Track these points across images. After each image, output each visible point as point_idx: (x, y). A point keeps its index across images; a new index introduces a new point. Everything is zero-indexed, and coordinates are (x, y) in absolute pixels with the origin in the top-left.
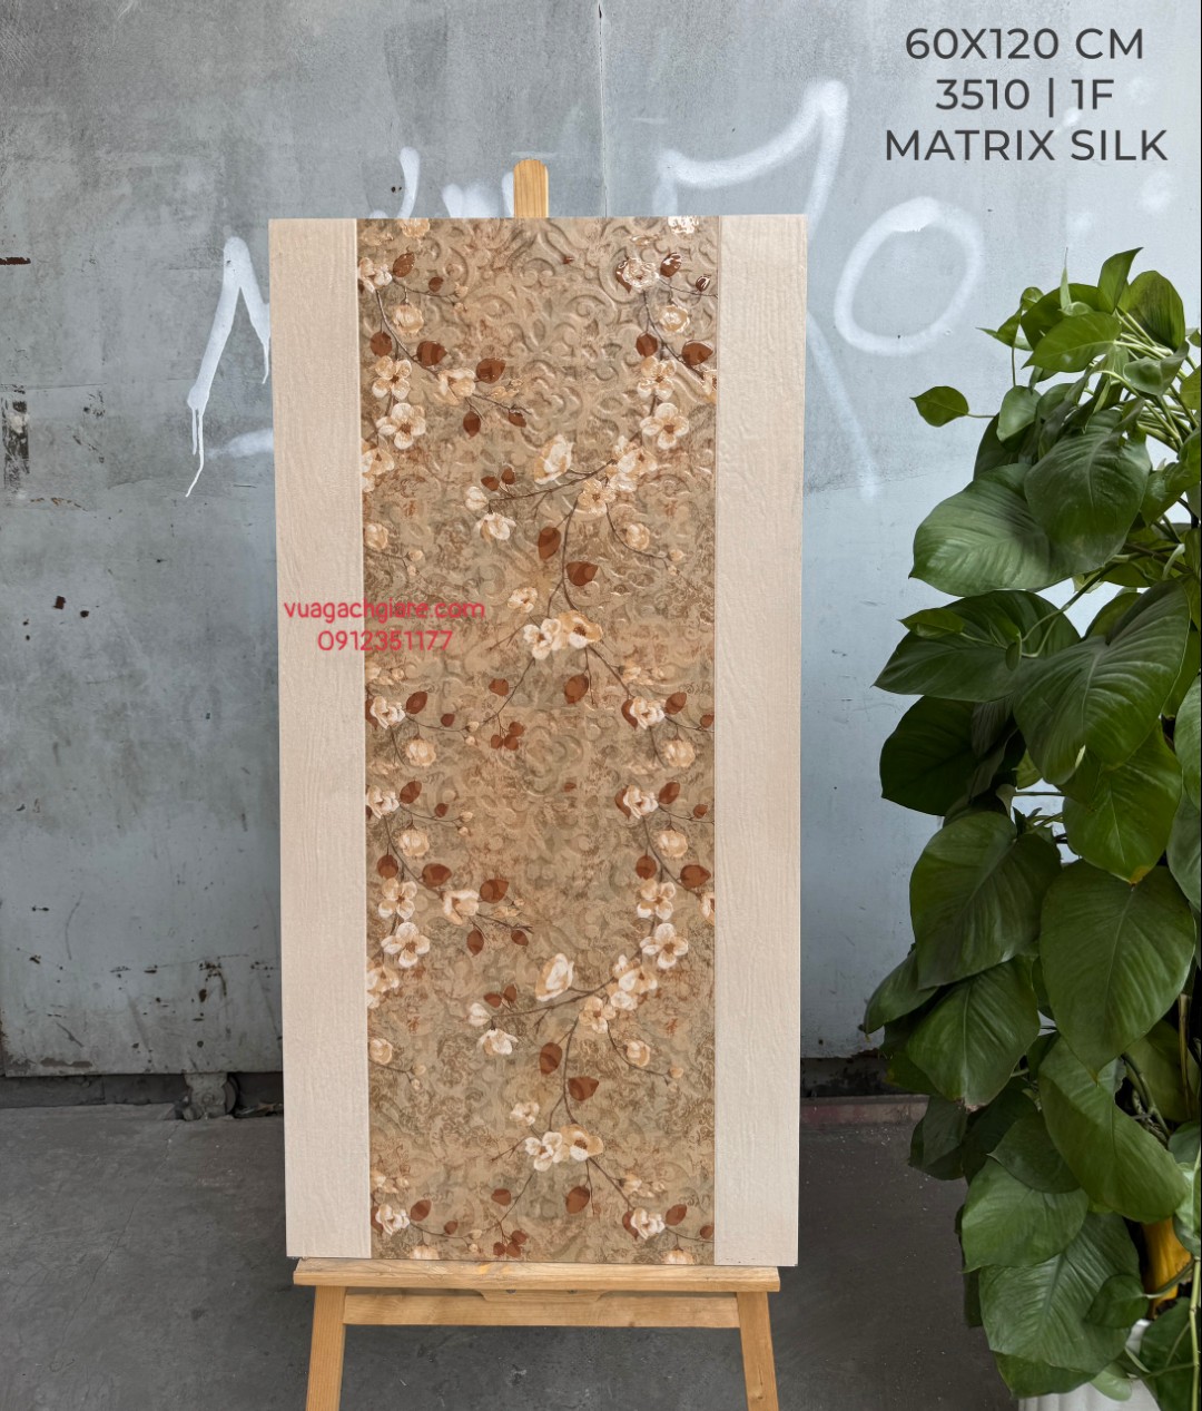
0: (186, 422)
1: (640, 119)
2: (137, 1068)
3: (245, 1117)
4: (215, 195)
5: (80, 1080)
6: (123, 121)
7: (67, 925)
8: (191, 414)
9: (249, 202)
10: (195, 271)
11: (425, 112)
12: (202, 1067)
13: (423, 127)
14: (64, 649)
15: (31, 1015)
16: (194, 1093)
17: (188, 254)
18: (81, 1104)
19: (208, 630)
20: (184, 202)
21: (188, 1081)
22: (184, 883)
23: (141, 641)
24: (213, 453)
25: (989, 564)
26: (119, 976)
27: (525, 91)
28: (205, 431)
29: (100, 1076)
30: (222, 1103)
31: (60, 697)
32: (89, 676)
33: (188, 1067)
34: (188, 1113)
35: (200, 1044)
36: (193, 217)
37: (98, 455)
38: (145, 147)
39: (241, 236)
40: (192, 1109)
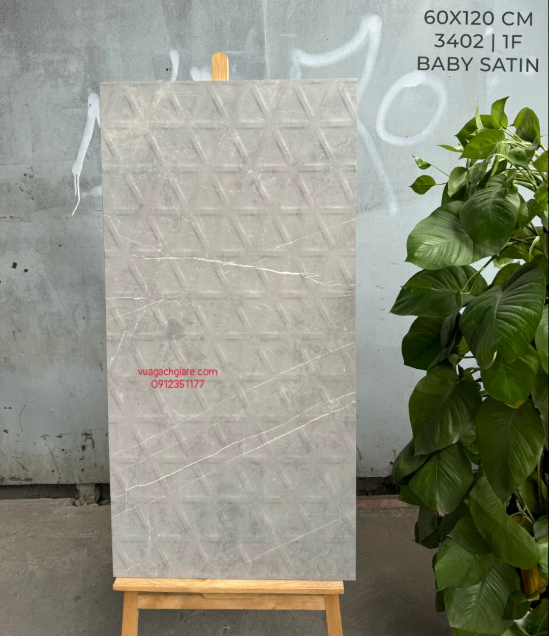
0: (71, 180)
1: (284, 35)
2: (54, 481)
3: (104, 504)
4: (84, 73)
5: (29, 487)
6: (40, 39)
7: (21, 415)
8: (74, 177)
9: (100, 76)
10: (75, 109)
11: (181, 33)
12: (84, 481)
13: (180, 40)
14: (17, 287)
15: (5, 457)
16: (80, 493)
17: (71, 101)
18: (29, 498)
19: (83, 278)
20: (69, 77)
21: (78, 488)
22: (74, 396)
23: (52, 283)
24: (84, 195)
25: (444, 253)
26: (45, 439)
27: (228, 22)
28: (81, 184)
29: (37, 485)
30: (93, 497)
31: (16, 309)
32: (29, 300)
33: (77, 481)
34: (77, 502)
35: (83, 470)
36: (73, 84)
37: (31, 196)
38: (51, 51)
39: (96, 93)
40: (79, 500)
